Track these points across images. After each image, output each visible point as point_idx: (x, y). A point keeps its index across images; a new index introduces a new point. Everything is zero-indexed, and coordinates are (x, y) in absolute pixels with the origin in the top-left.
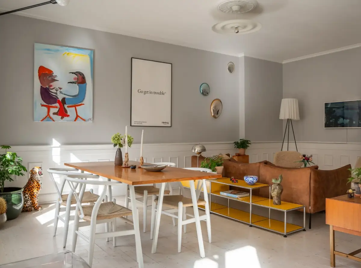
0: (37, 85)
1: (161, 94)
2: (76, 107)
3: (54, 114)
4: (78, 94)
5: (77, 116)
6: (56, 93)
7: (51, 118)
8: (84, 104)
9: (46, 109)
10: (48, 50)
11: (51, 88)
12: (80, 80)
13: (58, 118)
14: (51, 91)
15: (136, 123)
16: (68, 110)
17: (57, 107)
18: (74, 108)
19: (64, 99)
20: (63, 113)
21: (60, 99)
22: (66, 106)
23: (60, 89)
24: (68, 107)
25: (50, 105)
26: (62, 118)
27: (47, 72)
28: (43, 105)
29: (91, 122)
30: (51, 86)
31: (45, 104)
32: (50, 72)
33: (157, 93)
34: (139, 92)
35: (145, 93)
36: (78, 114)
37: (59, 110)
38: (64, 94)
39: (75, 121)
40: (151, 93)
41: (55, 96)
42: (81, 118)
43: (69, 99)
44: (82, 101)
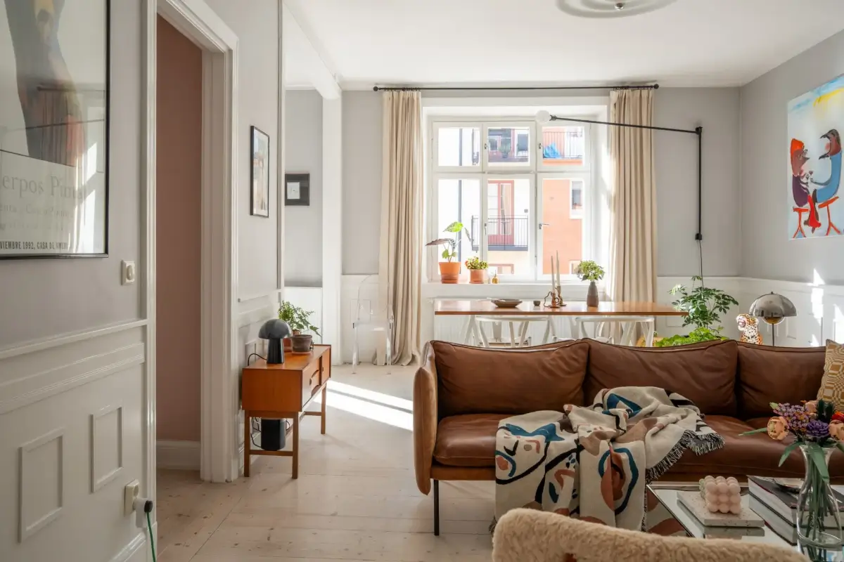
3: (805, 223)
4: (832, 176)
5: (830, 224)
6: (807, 184)
7: (802, 232)
8: (838, 197)
9: (796, 214)
10: (799, 106)
11: (802, 175)
12: (834, 147)
14: (802, 180)
17: (806, 210)
18: (826, 208)
19: (815, 193)
20: (814, 221)
21: (811, 194)
22: (817, 206)
23: (811, 173)
24: (820, 207)
25: (801, 208)
26: (813, 230)
27: (798, 148)
28: (794, 210)
30: (801, 172)
32: (801, 146)
36: (832, 221)
37: (810, 215)
38: (816, 183)
39: (827, 234)
41: (806, 189)
42: (835, 229)
43: (821, 190)
44: (835, 192)
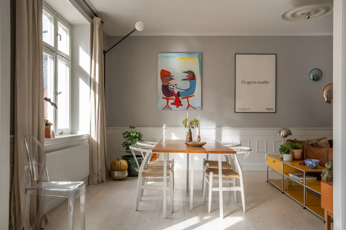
0: (160, 83)
1: (265, 83)
2: (188, 98)
3: (172, 104)
4: (190, 88)
5: (189, 105)
6: (173, 89)
7: (169, 107)
8: (194, 96)
9: (165, 101)
10: (167, 57)
11: (170, 85)
12: (191, 77)
13: (174, 107)
14: (169, 87)
15: (240, 110)
16: (182, 101)
17: (173, 99)
18: (186, 99)
19: (179, 93)
20: (178, 103)
21: (176, 93)
22: (180, 98)
23: (176, 85)
24: (182, 98)
25: (169, 98)
26: (177, 107)
27: (166, 74)
28: (163, 98)
29: (199, 109)
30: (169, 83)
31: (165, 97)
32: (169, 73)
33: (261, 83)
34: (243, 82)
35: (249, 83)
36: (190, 104)
37: (175, 101)
38: (179, 89)
39: (187, 109)
40: (254, 82)
41: (172, 91)
42: (192, 107)
43: (182, 92)
44: (193, 93)
